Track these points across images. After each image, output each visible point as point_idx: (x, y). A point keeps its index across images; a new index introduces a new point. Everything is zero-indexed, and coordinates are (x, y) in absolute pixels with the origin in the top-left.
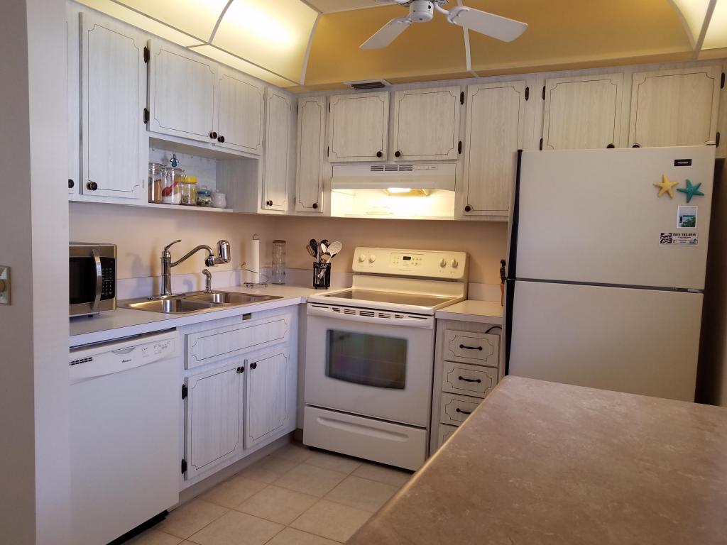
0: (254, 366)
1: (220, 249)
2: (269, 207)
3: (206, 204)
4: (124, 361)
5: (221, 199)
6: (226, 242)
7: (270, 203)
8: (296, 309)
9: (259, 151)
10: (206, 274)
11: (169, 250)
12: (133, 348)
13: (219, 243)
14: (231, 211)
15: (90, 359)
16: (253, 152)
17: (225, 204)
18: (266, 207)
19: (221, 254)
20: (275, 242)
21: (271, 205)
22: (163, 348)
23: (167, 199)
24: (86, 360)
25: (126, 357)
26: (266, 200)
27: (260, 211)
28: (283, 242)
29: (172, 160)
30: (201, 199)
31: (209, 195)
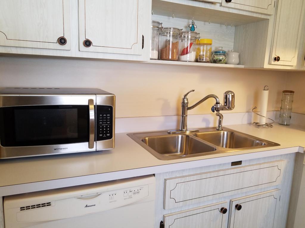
0: (238, 207)
1: (226, 97)
2: (276, 62)
3: (220, 61)
4: (87, 206)
5: (234, 58)
6: (232, 92)
7: (277, 59)
8: (293, 158)
9: (271, 11)
10: (218, 115)
11: (187, 97)
12: (98, 195)
13: (226, 93)
14: (242, 66)
15: (49, 204)
16: (265, 12)
17: (237, 61)
18: (273, 63)
19: (226, 102)
20: (285, 92)
21: (278, 60)
22: (134, 193)
23: (184, 57)
24: (44, 205)
25: (89, 202)
26: (274, 56)
27: (266, 66)
28: (292, 92)
29: (191, 26)
30: (217, 57)
31: (224, 54)
